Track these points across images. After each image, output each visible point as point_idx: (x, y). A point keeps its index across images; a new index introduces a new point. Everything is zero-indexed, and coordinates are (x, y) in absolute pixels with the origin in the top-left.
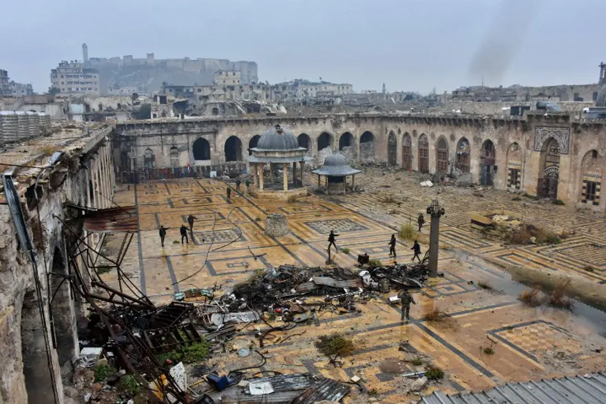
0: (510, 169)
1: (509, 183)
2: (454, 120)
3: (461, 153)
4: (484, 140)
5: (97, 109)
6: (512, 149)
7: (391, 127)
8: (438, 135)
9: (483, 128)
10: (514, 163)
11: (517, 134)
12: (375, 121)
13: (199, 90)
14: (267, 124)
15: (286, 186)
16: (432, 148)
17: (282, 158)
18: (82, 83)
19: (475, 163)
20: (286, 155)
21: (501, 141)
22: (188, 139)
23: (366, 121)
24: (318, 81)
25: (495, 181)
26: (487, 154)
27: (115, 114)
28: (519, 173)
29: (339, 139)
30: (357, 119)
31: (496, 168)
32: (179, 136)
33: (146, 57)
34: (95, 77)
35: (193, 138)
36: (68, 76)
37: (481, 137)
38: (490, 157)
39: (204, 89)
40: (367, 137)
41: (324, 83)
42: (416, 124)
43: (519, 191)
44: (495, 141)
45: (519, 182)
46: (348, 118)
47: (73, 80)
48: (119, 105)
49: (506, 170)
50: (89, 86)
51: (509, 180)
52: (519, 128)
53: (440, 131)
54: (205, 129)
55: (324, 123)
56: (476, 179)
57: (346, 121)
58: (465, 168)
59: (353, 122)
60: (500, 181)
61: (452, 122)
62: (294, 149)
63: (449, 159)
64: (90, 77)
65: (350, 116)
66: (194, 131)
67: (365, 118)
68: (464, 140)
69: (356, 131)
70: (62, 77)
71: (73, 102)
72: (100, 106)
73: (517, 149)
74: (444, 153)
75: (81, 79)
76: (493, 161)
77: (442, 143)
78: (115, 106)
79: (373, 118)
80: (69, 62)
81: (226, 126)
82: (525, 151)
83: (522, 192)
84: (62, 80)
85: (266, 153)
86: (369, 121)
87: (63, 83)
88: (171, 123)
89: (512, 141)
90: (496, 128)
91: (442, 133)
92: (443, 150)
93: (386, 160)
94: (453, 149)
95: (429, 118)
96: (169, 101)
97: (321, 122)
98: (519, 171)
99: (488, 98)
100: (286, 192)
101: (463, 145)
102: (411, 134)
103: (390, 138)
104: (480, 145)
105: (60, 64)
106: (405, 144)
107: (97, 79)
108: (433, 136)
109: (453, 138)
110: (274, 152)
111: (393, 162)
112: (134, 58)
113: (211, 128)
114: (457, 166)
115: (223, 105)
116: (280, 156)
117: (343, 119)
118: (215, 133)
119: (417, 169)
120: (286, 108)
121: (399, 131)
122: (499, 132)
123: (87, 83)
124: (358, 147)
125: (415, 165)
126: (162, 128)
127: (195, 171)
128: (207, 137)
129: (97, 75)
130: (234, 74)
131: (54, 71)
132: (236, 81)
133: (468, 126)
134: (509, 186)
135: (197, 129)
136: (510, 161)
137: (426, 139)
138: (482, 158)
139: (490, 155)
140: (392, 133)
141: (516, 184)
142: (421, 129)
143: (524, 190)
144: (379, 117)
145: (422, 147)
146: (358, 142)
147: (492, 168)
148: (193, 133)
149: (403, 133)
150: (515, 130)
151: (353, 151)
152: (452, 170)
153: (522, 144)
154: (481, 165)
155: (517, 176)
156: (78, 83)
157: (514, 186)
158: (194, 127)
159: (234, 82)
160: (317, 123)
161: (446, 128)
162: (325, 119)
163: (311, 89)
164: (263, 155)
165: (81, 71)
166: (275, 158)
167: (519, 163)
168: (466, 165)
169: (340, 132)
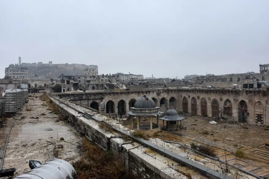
0: (256, 114)
1: (256, 121)
2: (222, 91)
3: (227, 107)
4: (240, 100)
5: (34, 86)
6: (257, 104)
7: (184, 95)
8: (212, 98)
9: (239, 95)
10: (259, 111)
11: (260, 97)
12: (176, 92)
13: (79, 78)
14: (126, 94)
15: (151, 127)
16: (209, 105)
17: (149, 113)
18: (20, 74)
19: (235, 112)
20: (152, 111)
21: (250, 101)
22: (88, 102)
23: (172, 92)
24: (128, 74)
25: (248, 120)
26: (242, 107)
27: (44, 89)
28: (262, 116)
29: (160, 101)
30: (168, 91)
31: (248, 114)
32: (83, 101)
34: (26, 71)
35: (90, 102)
36: (13, 71)
37: (238, 99)
38: (243, 108)
39: (81, 77)
40: (172, 99)
41: (131, 74)
42: (199, 93)
43: (263, 125)
44: (247, 101)
45: (263, 121)
46: (164, 91)
47: (16, 73)
48: (45, 85)
49: (254, 114)
51: (256, 120)
52: (261, 95)
54: (96, 97)
55: (153, 93)
56: (237, 119)
57: (163, 93)
58: (230, 114)
59: (166, 92)
60: (251, 120)
61: (221, 92)
62: (153, 108)
63: (220, 110)
64: (24, 71)
65: (165, 90)
66: (91, 98)
67: (172, 91)
68: (228, 100)
69: (167, 97)
70: (11, 71)
71: (22, 83)
72: (36, 85)
73: (260, 104)
74: (217, 107)
75: (20, 72)
76: (246, 111)
77: (215, 102)
78: (43, 85)
79: (175, 91)
80: (14, 65)
81: (107, 95)
82: (265, 105)
83: (265, 125)
85: (141, 110)
86: (173, 92)
87: (11, 74)
88: (80, 94)
89: (257, 101)
90: (247, 94)
91: (215, 98)
92: (216, 105)
93: (182, 110)
94: (221, 105)
95: (207, 91)
96: (71, 83)
97: (151, 93)
98: (263, 115)
100: (152, 131)
101: (227, 103)
102: (196, 98)
103: (183, 100)
104: (238, 103)
105: (10, 65)
106: (192, 103)
107: (27, 73)
108: (209, 99)
109: (221, 99)
110: (145, 110)
111: (187, 112)
112: (43, 63)
113: (99, 97)
114: (224, 113)
115: (97, 85)
117: (162, 91)
118: (102, 99)
119: (200, 115)
121: (189, 97)
122: (249, 97)
123: (22, 74)
124: (169, 104)
125: (199, 112)
126: (75, 97)
128: (97, 101)
129: (27, 70)
130: (93, 71)
131: (6, 68)
133: (230, 94)
134: (256, 122)
135: (93, 97)
136: (256, 110)
137: (205, 100)
138: (239, 109)
139: (243, 107)
140: (185, 98)
141: (260, 121)
142: (202, 96)
143: (267, 124)
144: (178, 90)
145: (204, 104)
146: (168, 102)
147: (245, 114)
148: (90, 99)
149: (191, 97)
150: (258, 96)
151: (166, 106)
152: (221, 115)
153: (263, 102)
154: (239, 113)
155: (261, 118)
156: (17, 74)
157: (260, 123)
158: (91, 96)
159: (93, 74)
160: (150, 93)
161: (217, 95)
162: (153, 91)
163: (125, 77)
164: (139, 111)
165: (20, 69)
166: (146, 113)
167: (262, 111)
168: (230, 112)
169: (160, 98)
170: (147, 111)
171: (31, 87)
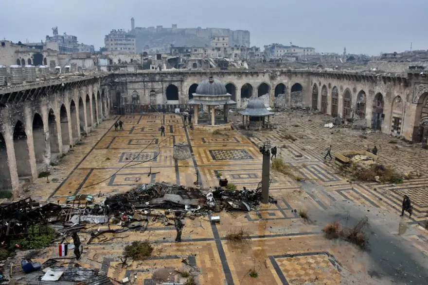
0: (394, 117)
1: (392, 129)
2: (355, 76)
3: (360, 103)
4: (376, 93)
5: (117, 62)
6: (397, 101)
7: (315, 80)
8: (345, 88)
9: (376, 83)
10: (397, 113)
11: (400, 89)
12: (304, 76)
13: (196, 50)
14: (220, 75)
15: (213, 121)
16: (340, 97)
17: (210, 101)
18: (124, 45)
19: (369, 111)
20: (213, 100)
21: (389, 94)
22: (162, 85)
23: (296, 75)
24: (289, 45)
25: (382, 126)
26: (378, 105)
27: (126, 67)
28: (400, 121)
29: (274, 88)
30: (289, 74)
31: (383, 116)
32: (156, 83)
33: (171, 27)
34: (133, 40)
35: (166, 85)
36: (115, 40)
37: (375, 90)
38: (380, 107)
39: (199, 49)
40: (297, 87)
41: (294, 46)
42: (330, 78)
43: (398, 136)
44: (384, 94)
45: (400, 128)
46: (282, 73)
47: (119, 42)
48: (132, 60)
49: (391, 118)
50: (129, 46)
51: (392, 126)
52: (402, 84)
53: (347, 85)
54: (175, 79)
55: (264, 76)
56: (369, 124)
57: (280, 75)
58: (362, 115)
59: (286, 75)
60: (386, 127)
61: (355, 78)
62: (221, 95)
63: (352, 107)
64: (130, 40)
65: (284, 71)
67: (296, 73)
68: (362, 92)
69: (288, 83)
70: (112, 40)
71: (101, 58)
72: (119, 61)
73: (400, 101)
74: (349, 102)
75: (124, 42)
76: (382, 110)
77: (347, 94)
78: (129, 61)
79: (302, 73)
80: (117, 31)
81: (190, 76)
82: (405, 102)
83: (401, 136)
84: (112, 42)
85: (200, 97)
86: (299, 76)
87: (112, 44)
88: (151, 73)
89: (396, 94)
90: (385, 83)
91: (348, 86)
92: (348, 99)
93: (311, 106)
94: (354, 100)
95: (339, 75)
96: (163, 58)
97: (261, 76)
98: (401, 119)
99: (408, 60)
100: (213, 127)
101: (362, 97)
102: (327, 86)
103: (314, 89)
104: (373, 97)
105: (111, 32)
106: (323, 94)
107: (134, 42)
108: (341, 88)
109: (355, 90)
110: (205, 97)
111: (315, 108)
112: (163, 27)
113: (179, 77)
114: (356, 113)
115: (200, 61)
116: (210, 100)
117: (278, 73)
118: (182, 81)
119: (330, 113)
120: (248, 65)
121: (320, 84)
122: (388, 87)
123: (128, 44)
124: (290, 94)
126: (144, 77)
127: (166, 108)
128: (176, 84)
129: (135, 39)
130: (224, 39)
131: (107, 36)
132: (225, 44)
133: (366, 81)
134: (392, 131)
135: (169, 78)
136: (394, 111)
137: (337, 90)
138: (374, 107)
139: (380, 105)
140: (315, 85)
141: (397, 130)
142: (334, 83)
143: (403, 135)
144: (307, 73)
145: (335, 97)
146: (289, 91)
147: (381, 115)
148: (166, 81)
149: (322, 85)
150: (399, 86)
151: (285, 97)
152: (353, 115)
153: (403, 97)
154: (373, 113)
155: (399, 123)
156: (120, 44)
157: (396, 132)
158: (167, 77)
159: (223, 45)
160: (258, 76)
161: (350, 82)
162: (264, 73)
163: (281, 51)
164: (198, 98)
165: (124, 37)
166: (206, 101)
167: (401, 113)
168: (363, 112)
169: (276, 83)
170: (207, 99)
171: (114, 63)
